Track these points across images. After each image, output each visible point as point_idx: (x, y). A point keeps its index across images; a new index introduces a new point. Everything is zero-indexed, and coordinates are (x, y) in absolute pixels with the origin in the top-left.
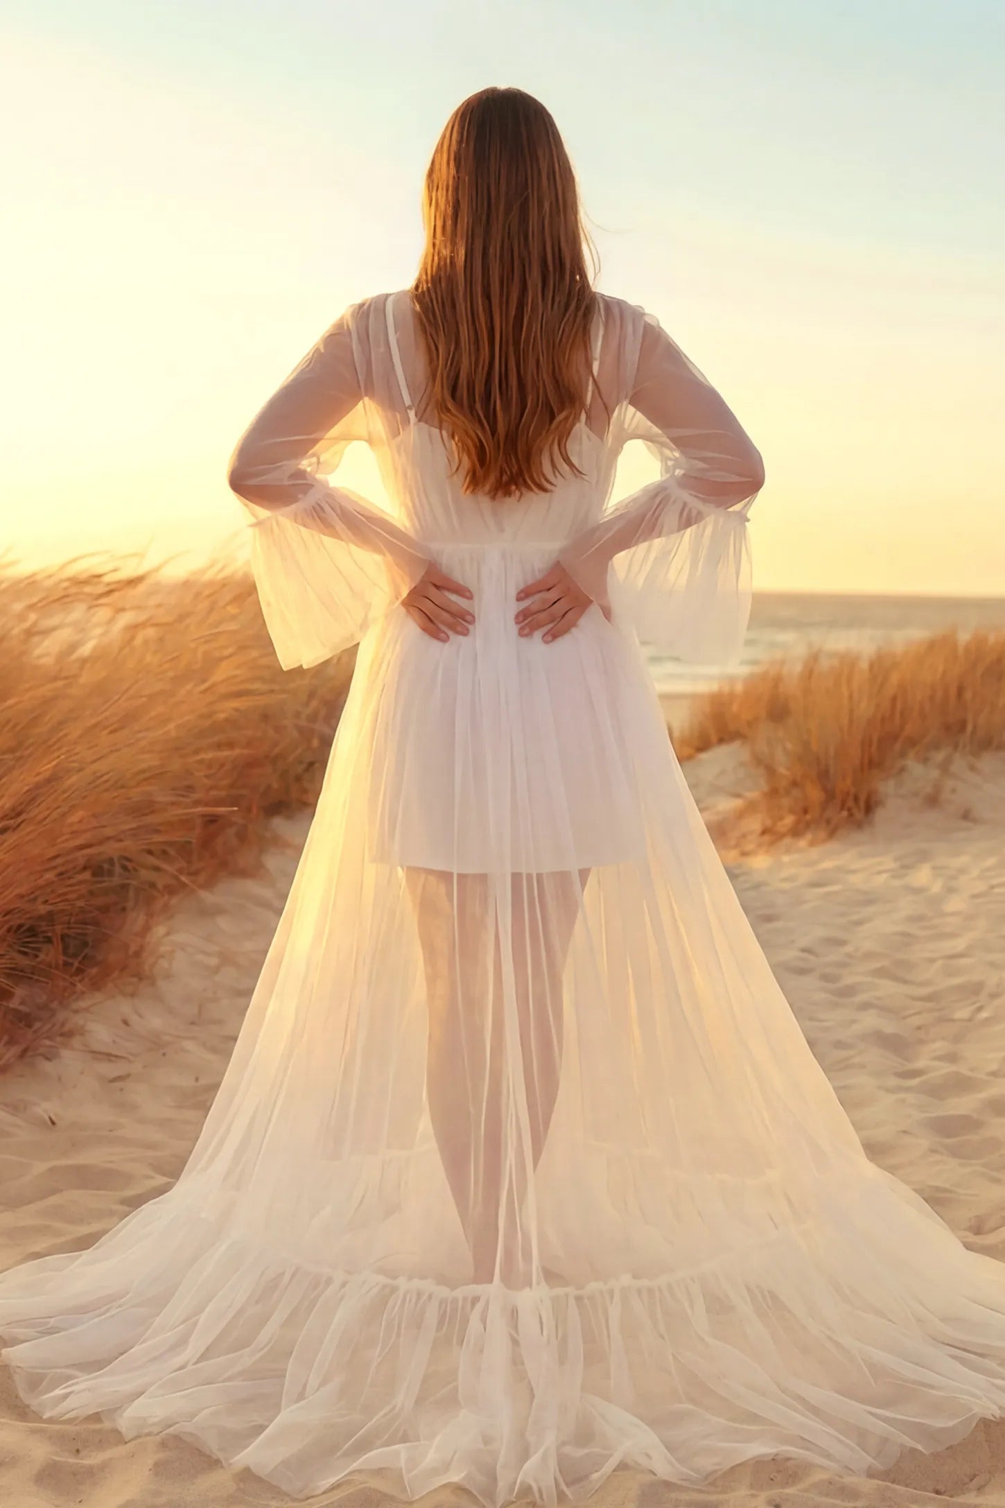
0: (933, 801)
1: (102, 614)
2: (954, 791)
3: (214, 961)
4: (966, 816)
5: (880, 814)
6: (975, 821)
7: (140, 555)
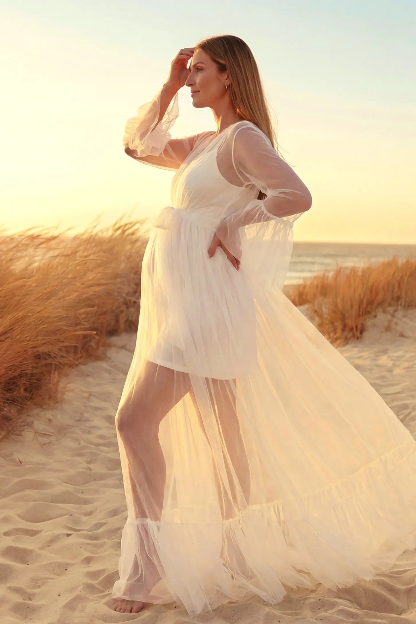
0: (388, 329)
1: (40, 252)
2: (396, 324)
3: (86, 395)
4: (402, 335)
5: (366, 334)
6: (406, 337)
7: (57, 228)
